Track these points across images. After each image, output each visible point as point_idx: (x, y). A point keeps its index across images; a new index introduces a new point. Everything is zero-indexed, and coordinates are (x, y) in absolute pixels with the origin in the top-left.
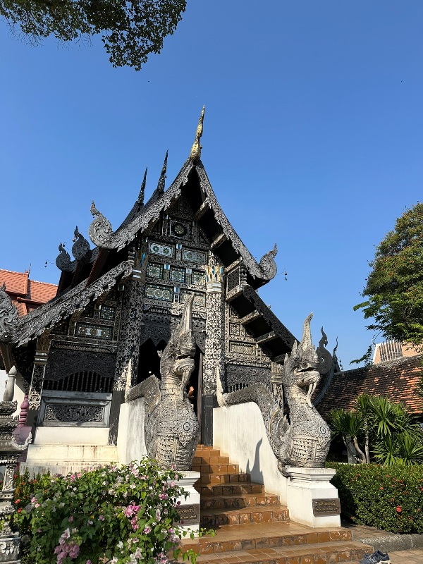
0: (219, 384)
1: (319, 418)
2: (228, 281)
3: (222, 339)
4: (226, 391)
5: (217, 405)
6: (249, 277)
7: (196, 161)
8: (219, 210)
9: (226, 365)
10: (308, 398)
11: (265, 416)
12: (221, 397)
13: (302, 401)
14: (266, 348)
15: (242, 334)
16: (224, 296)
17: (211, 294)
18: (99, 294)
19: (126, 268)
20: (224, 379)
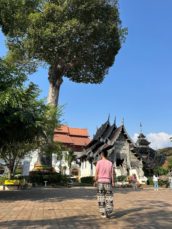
0: (130, 166)
1: (143, 171)
2: (130, 147)
3: (130, 158)
4: (131, 167)
5: (130, 169)
6: (134, 147)
7: (123, 126)
8: (128, 135)
9: (131, 162)
10: (142, 169)
11: (137, 171)
12: (131, 168)
13: (141, 169)
14: (138, 158)
15: (134, 156)
16: (130, 149)
17: (127, 149)
18: (110, 153)
19: (113, 148)
20: (131, 165)
